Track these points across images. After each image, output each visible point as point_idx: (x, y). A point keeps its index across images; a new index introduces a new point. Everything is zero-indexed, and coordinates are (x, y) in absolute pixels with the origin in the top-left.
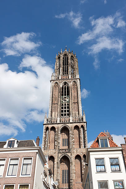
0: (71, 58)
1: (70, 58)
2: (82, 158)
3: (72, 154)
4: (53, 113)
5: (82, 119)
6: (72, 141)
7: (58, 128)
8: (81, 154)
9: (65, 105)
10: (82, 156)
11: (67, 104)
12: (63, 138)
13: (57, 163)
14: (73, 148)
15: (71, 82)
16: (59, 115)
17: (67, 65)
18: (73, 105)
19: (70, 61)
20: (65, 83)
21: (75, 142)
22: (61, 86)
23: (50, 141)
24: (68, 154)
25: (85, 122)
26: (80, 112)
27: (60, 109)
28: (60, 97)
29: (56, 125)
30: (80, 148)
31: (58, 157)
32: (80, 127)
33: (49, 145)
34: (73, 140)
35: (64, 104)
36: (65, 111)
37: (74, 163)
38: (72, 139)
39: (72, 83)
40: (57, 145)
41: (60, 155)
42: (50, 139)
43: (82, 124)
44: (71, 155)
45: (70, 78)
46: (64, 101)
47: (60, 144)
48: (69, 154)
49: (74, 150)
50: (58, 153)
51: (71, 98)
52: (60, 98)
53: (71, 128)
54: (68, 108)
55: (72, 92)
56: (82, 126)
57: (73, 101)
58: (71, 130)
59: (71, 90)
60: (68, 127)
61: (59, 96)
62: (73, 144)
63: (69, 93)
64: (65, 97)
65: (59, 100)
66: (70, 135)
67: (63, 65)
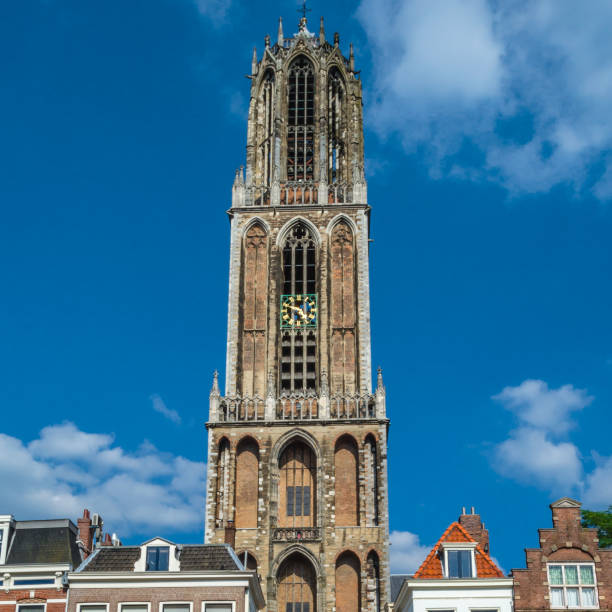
0: (329, 81)
1: (323, 81)
2: (363, 561)
3: (326, 547)
4: (248, 375)
5: (372, 405)
6: (327, 499)
7: (269, 443)
8: (361, 547)
9: (299, 338)
10: (363, 557)
11: (305, 334)
12: (290, 484)
13: (269, 579)
14: (330, 524)
15: (325, 224)
16: (271, 385)
17: (311, 121)
18: (332, 340)
19: (322, 100)
20: (300, 229)
21: (338, 504)
22: (280, 242)
23: (238, 494)
24: (309, 546)
25: (381, 423)
26: (362, 377)
27: (276, 358)
28: (277, 297)
29: (262, 430)
30: (359, 524)
31: (271, 558)
32: (360, 441)
33: (234, 512)
34: (332, 493)
35: (293, 334)
36: (299, 368)
37: (331, 581)
38: (328, 490)
39: (329, 231)
40: (265, 513)
41: (277, 549)
42: (238, 488)
43: (368, 428)
44: (322, 551)
45: (323, 199)
46: (292, 322)
47: (279, 507)
48: (314, 549)
49: (333, 535)
50: (272, 543)
51: (324, 306)
52: (278, 306)
53: (324, 442)
54: (311, 351)
55: (332, 275)
56: (371, 439)
57: (333, 321)
58: (324, 451)
59: (324, 264)
60: (312, 443)
61: (273, 297)
62: (330, 510)
63: (320, 280)
64: (299, 298)
65: (273, 315)
66: (319, 473)
67: (291, 122)
